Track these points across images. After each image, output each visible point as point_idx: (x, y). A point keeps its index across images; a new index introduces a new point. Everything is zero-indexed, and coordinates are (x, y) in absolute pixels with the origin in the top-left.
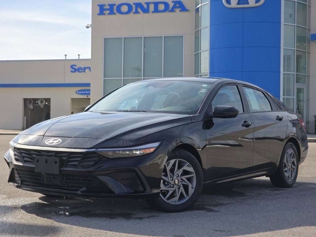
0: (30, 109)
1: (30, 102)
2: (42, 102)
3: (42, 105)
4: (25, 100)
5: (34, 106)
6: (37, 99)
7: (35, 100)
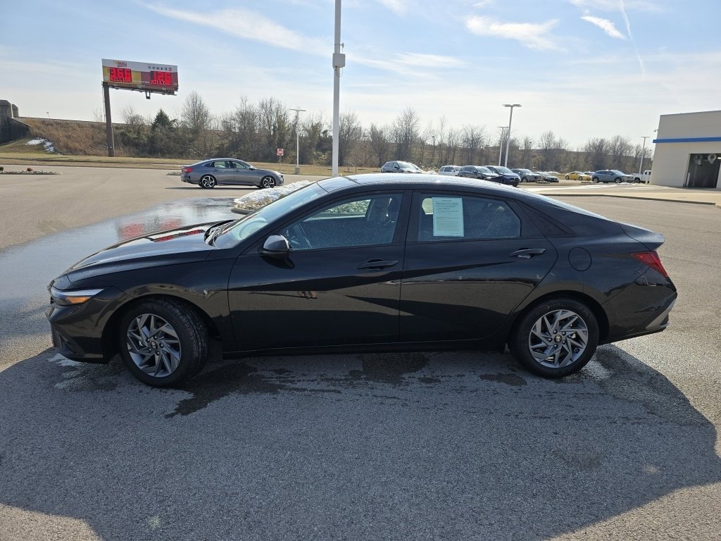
0: (698, 165)
1: (699, 158)
2: (712, 157)
3: (711, 161)
4: (692, 156)
5: (702, 162)
6: (708, 155)
7: (705, 156)
